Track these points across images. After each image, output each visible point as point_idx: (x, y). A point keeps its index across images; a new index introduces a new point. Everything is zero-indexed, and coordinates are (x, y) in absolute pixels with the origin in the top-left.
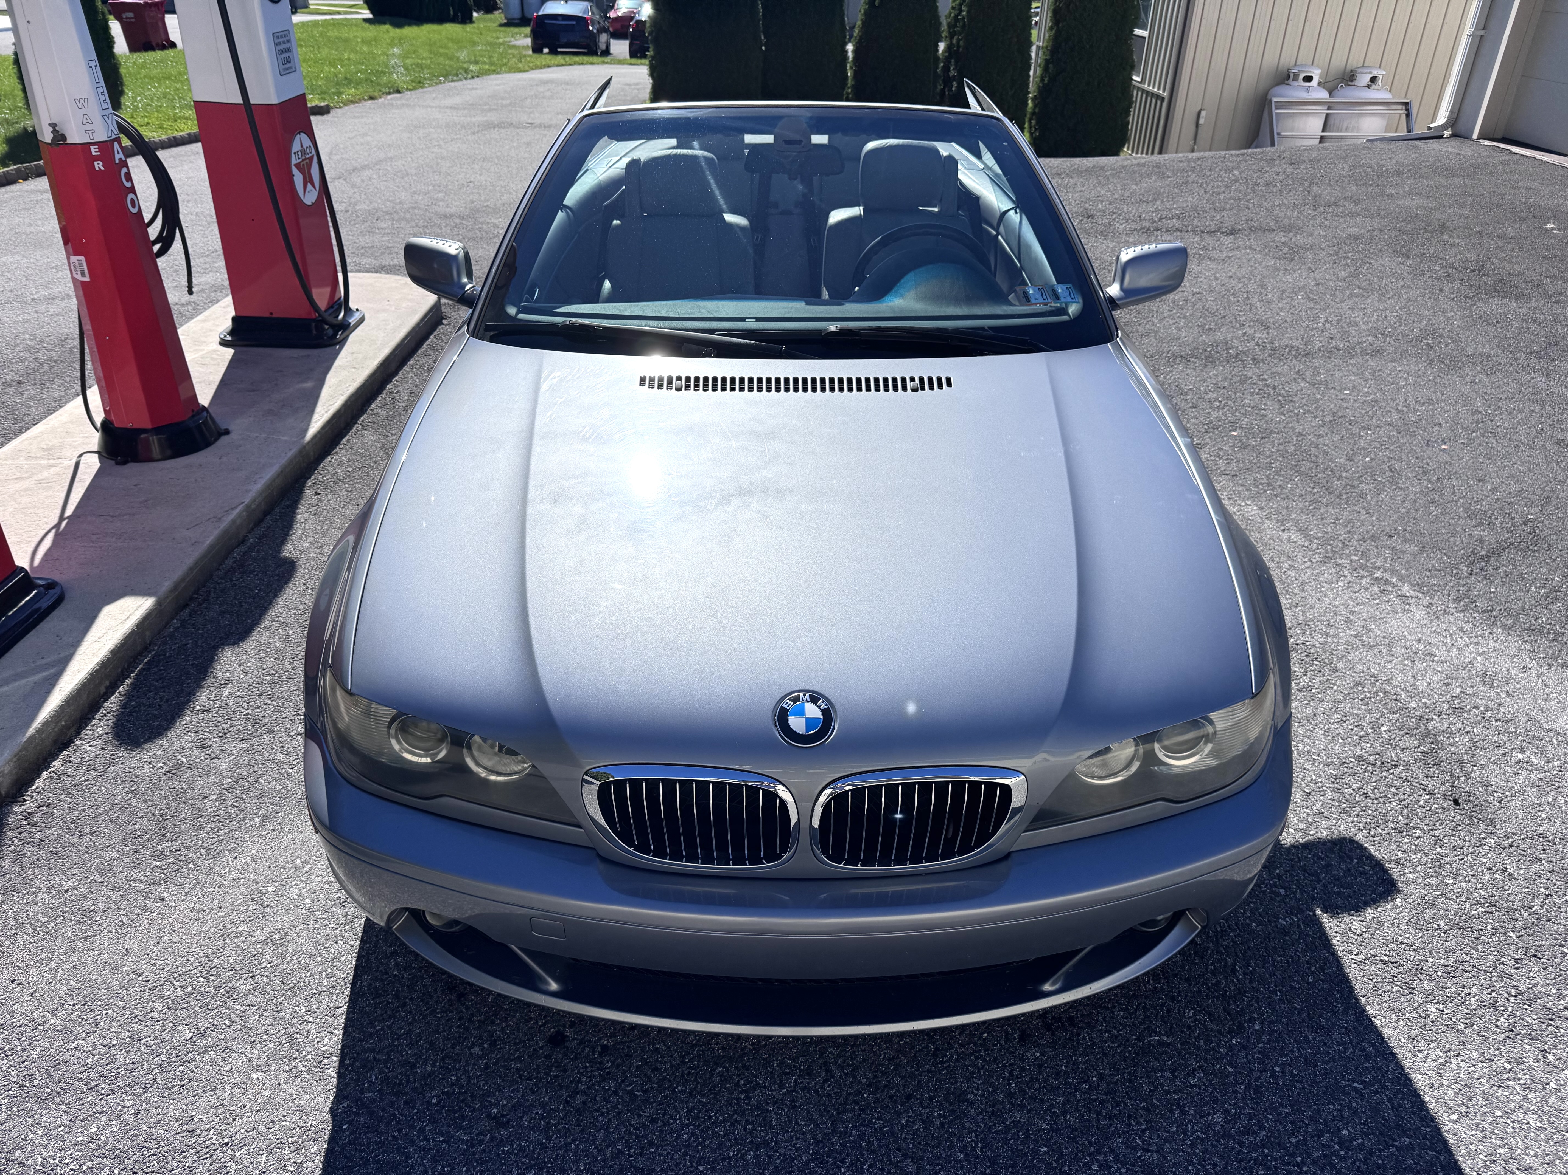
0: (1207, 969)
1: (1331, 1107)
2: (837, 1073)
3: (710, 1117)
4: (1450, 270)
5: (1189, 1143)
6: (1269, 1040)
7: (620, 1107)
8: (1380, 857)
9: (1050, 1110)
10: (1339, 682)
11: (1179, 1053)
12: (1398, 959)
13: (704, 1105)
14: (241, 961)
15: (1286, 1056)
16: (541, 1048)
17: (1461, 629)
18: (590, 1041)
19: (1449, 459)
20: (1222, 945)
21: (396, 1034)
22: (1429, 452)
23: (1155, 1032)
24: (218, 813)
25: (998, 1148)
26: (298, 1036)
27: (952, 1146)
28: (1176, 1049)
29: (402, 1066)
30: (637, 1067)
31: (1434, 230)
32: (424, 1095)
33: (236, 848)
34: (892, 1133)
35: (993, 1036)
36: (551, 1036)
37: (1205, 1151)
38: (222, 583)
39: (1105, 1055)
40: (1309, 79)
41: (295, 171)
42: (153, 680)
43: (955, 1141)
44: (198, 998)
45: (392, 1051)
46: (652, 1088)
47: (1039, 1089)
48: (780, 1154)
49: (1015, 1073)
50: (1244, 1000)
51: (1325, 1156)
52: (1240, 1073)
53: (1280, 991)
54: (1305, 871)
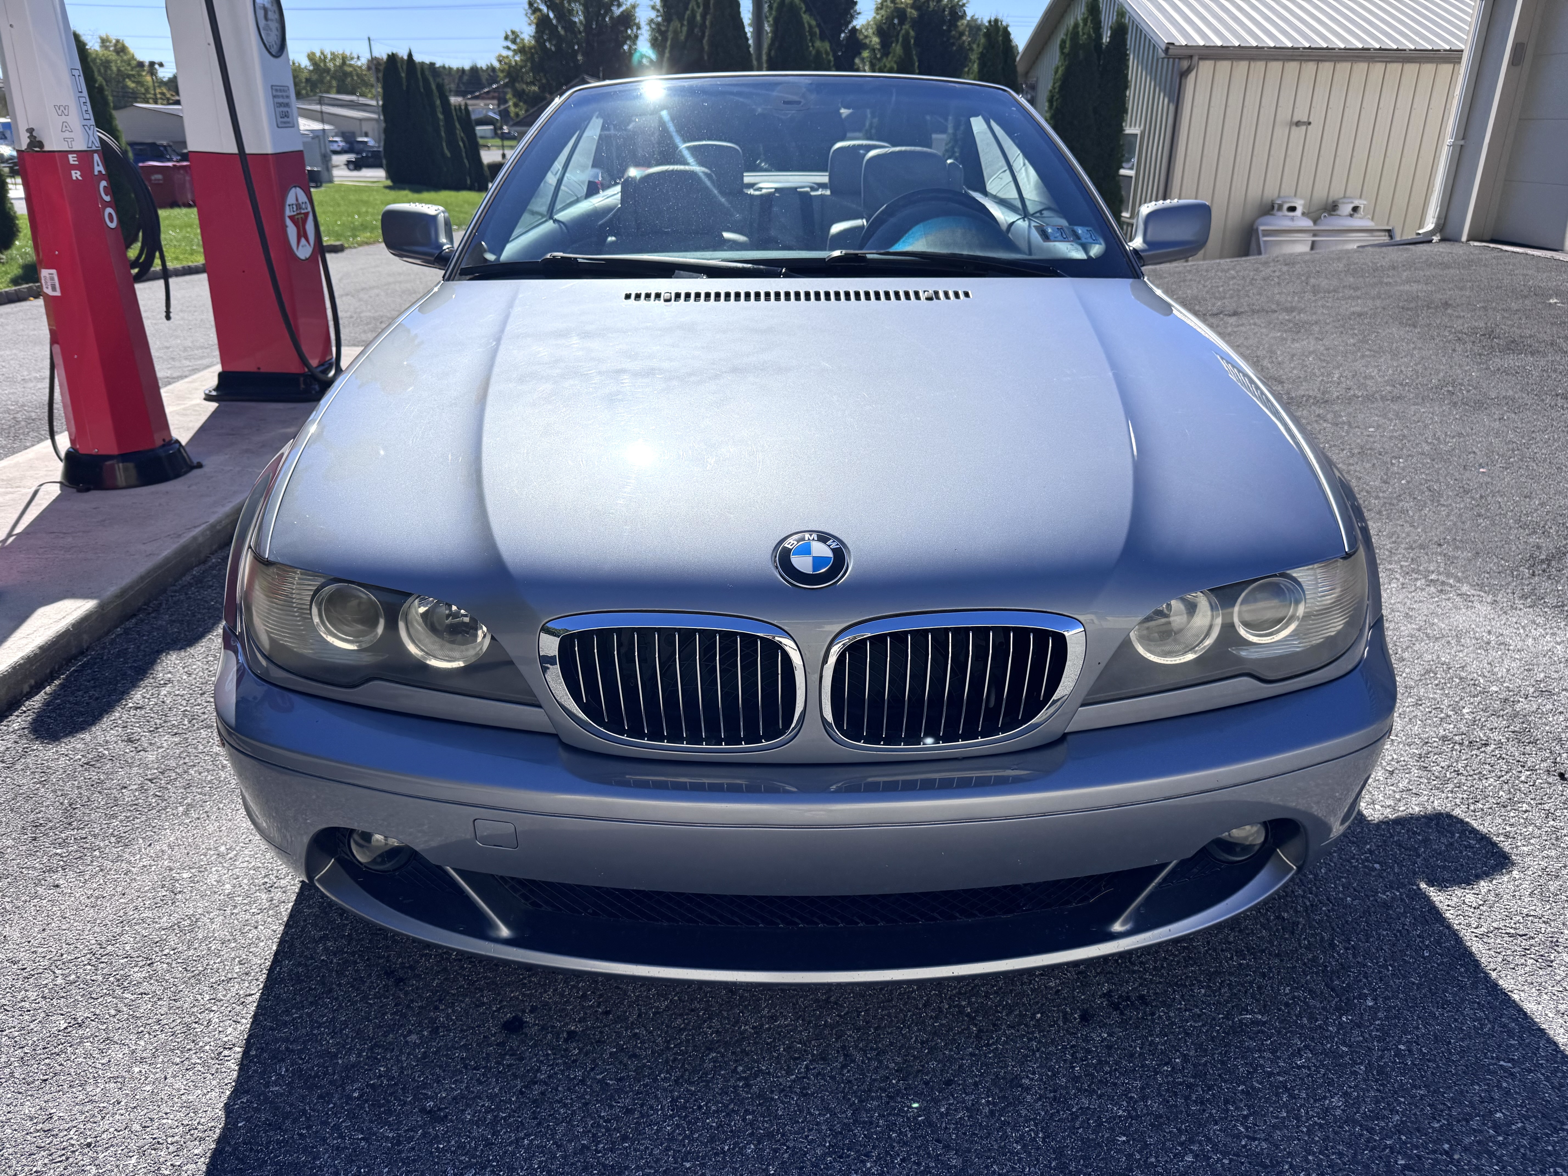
0: (1300, 945)
1: (1477, 1087)
2: (859, 1057)
3: (700, 1107)
4: (1460, 335)
5: (1305, 1130)
6: (1387, 1017)
7: (588, 1097)
8: (1485, 831)
9: (1126, 1095)
10: (1407, 670)
11: (1279, 1032)
12: (1525, 931)
13: (693, 1094)
14: (139, 949)
15: (1410, 1034)
16: (494, 1035)
17: (1534, 622)
18: (553, 1027)
19: (1489, 480)
20: (1314, 920)
21: (317, 1022)
22: (1467, 474)
23: (1247, 1011)
24: (136, 802)
25: (1064, 1138)
26: (196, 1026)
27: (1005, 1137)
28: (1275, 1028)
29: (320, 1057)
30: (611, 1053)
31: (1437, 307)
32: (344, 1089)
33: (152, 836)
34: (931, 1124)
35: (1048, 1017)
36: (506, 1022)
37: (1326, 1139)
38: (175, 596)
39: (1187, 1034)
40: (1293, 209)
41: (288, 222)
42: (85, 680)
43: (1009, 1130)
44: (82, 986)
45: (309, 1040)
46: (628, 1076)
47: (1110, 1073)
48: (788, 1147)
49: (1079, 1055)
50: (1349, 976)
51: (1479, 1142)
52: (1357, 1052)
53: (1390, 965)
54: (1400, 846)
